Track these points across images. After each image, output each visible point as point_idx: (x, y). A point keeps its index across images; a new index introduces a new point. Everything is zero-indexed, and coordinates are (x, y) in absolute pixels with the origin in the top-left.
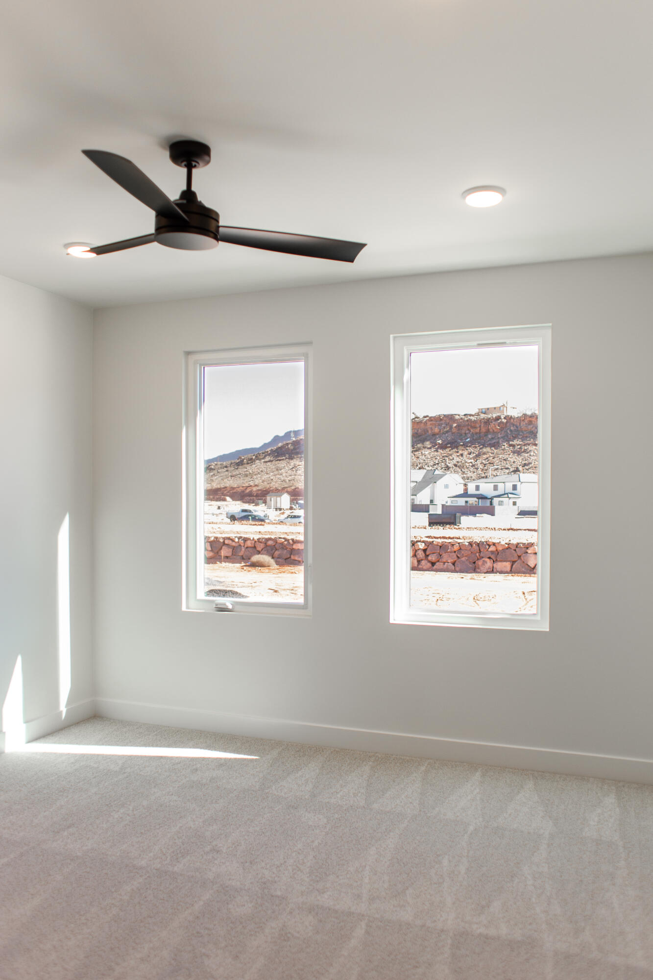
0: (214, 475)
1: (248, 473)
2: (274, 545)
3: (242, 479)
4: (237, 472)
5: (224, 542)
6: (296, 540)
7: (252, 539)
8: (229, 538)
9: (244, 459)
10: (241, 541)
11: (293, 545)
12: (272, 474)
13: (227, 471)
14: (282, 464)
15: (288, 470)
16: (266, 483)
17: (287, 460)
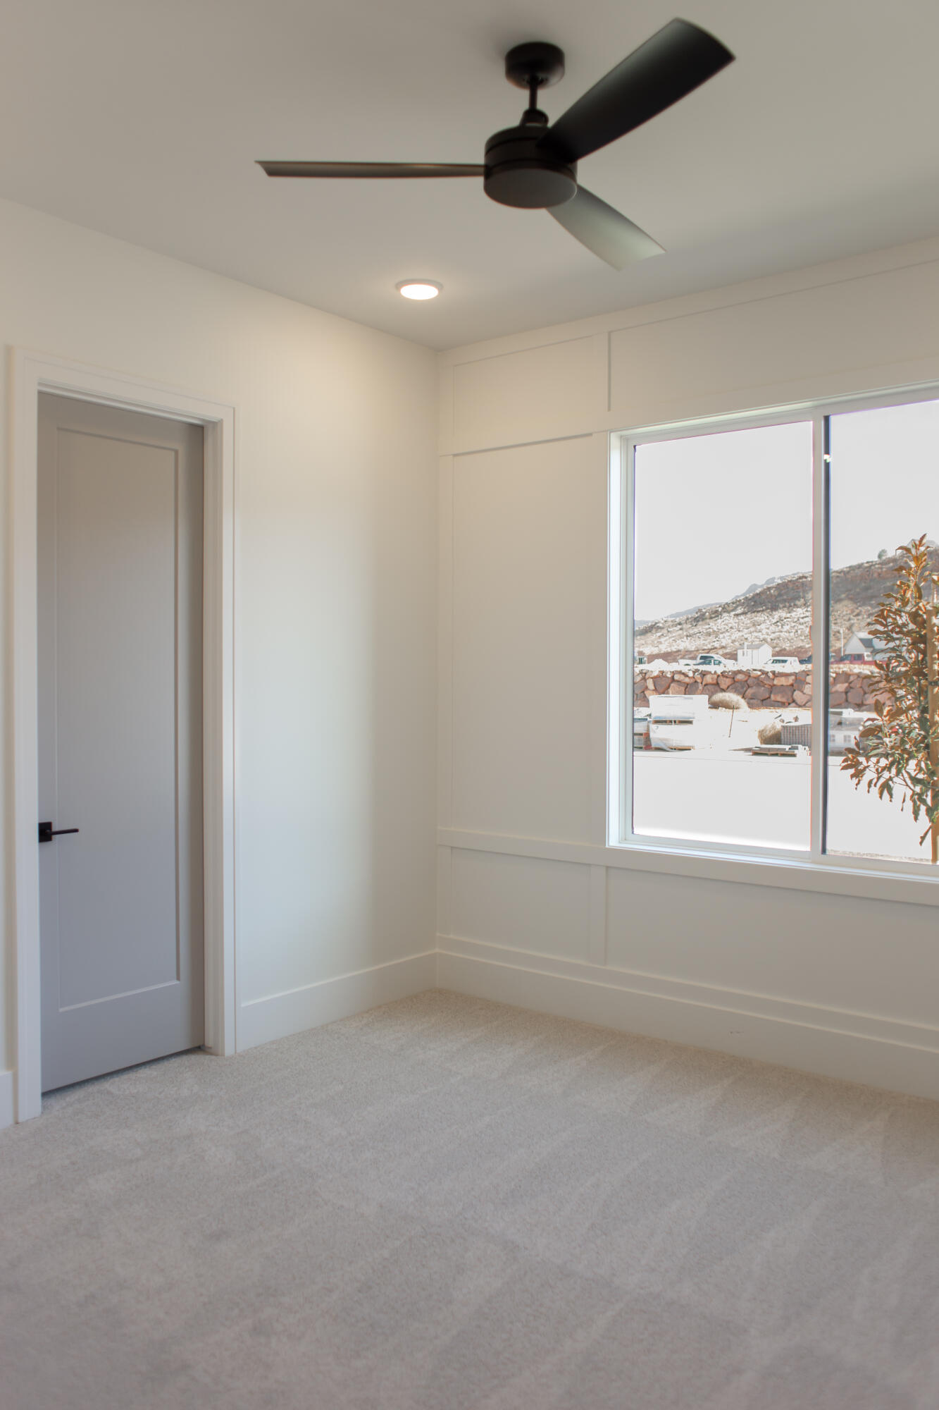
0: (663, 635)
1: (711, 630)
2: (746, 681)
3: (702, 638)
4: (696, 630)
5: (673, 677)
6: (779, 673)
7: (713, 672)
8: (680, 673)
9: (706, 612)
10: (698, 676)
11: (773, 679)
12: (746, 631)
13: (681, 629)
14: (760, 617)
15: (771, 625)
16: (737, 644)
17: (768, 611)
